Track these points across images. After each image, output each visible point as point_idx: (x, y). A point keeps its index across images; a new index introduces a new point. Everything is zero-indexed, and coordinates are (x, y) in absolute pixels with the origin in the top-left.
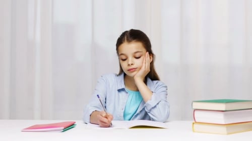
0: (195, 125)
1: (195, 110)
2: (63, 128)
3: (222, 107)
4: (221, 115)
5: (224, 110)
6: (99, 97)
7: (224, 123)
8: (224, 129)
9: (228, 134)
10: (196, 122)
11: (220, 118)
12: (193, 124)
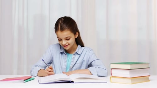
0: (112, 78)
1: (112, 69)
2: (24, 80)
3: (129, 67)
4: (128, 72)
5: (130, 68)
6: (43, 61)
7: (130, 77)
8: (130, 81)
9: (132, 84)
10: (112, 76)
11: (127, 74)
12: (111, 77)
